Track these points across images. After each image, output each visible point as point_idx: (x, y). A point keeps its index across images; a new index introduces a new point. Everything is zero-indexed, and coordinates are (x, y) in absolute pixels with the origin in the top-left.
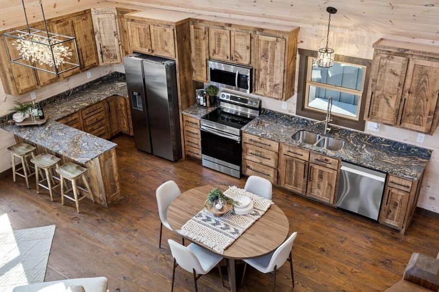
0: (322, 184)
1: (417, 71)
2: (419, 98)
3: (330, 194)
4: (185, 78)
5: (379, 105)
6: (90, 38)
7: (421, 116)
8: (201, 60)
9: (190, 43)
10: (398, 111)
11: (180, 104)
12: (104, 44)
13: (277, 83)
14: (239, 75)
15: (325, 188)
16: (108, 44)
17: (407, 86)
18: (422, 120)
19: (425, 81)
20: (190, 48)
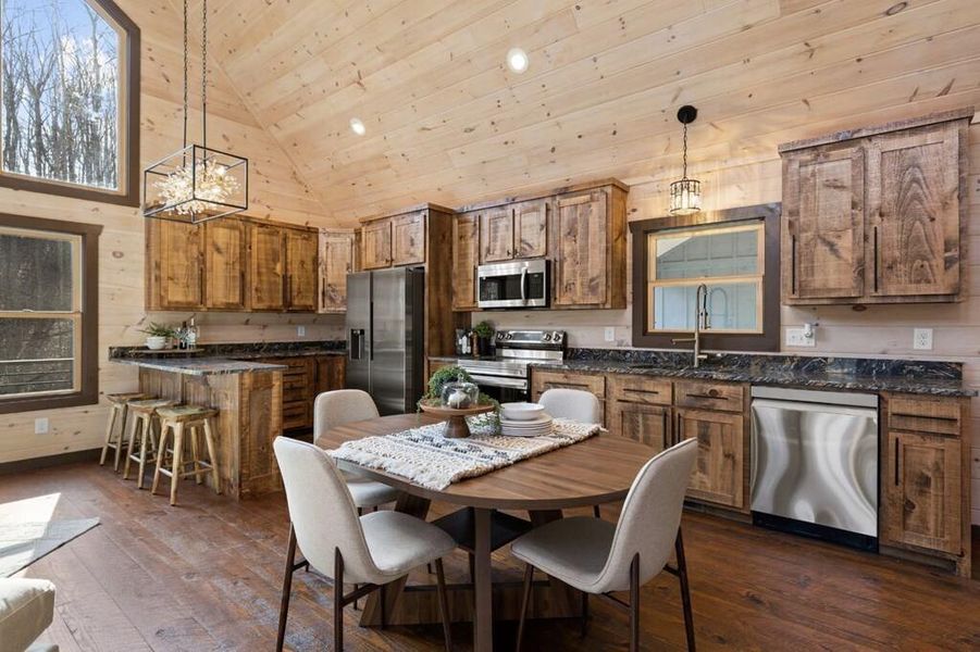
0: (708, 458)
1: (890, 166)
2: (909, 220)
3: (733, 483)
4: (439, 301)
5: (813, 262)
6: (309, 266)
7: (924, 258)
8: (467, 273)
9: (451, 249)
10: (861, 262)
11: (426, 344)
12: (329, 281)
13: (595, 275)
14: (527, 275)
15: (719, 468)
16: (335, 281)
17: (874, 202)
18: (930, 266)
19: (916, 180)
20: (451, 258)
